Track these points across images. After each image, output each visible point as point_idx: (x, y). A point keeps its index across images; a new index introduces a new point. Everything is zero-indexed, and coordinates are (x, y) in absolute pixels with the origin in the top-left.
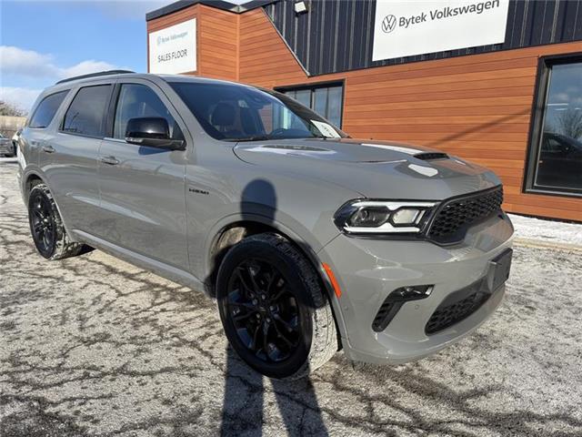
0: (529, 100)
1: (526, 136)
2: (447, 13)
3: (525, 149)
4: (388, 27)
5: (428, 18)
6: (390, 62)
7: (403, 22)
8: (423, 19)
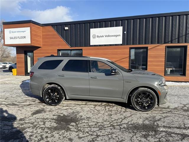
0: (128, 56)
1: (128, 63)
2: (109, 36)
3: (128, 66)
4: (94, 37)
5: (104, 36)
6: (95, 46)
7: (98, 36)
8: (103, 37)
